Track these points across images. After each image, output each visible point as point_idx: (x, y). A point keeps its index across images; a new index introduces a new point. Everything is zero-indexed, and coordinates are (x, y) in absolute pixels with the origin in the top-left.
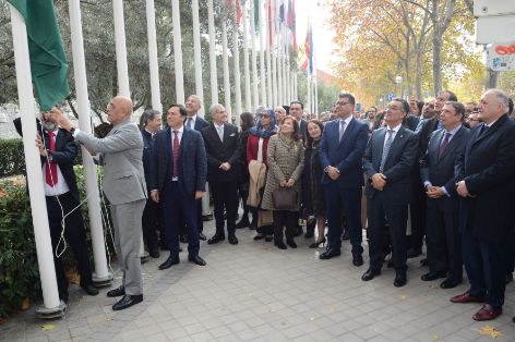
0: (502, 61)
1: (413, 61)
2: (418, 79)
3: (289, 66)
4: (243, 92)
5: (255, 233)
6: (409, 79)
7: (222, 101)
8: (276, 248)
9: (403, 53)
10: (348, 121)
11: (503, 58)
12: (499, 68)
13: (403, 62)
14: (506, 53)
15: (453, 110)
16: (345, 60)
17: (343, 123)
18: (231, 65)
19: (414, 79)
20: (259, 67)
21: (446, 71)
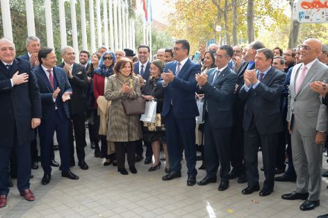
0: (305, 15)
1: (230, 14)
2: (235, 28)
3: (127, 14)
4: (89, 36)
5: (104, 160)
6: (227, 27)
7: (70, 43)
8: (119, 173)
9: (222, 6)
10: (183, 63)
11: (306, 11)
12: (303, 20)
13: (222, 14)
14: (309, 7)
15: (264, 57)
16: (174, 10)
17: (179, 64)
18: (78, 12)
19: (231, 28)
20: (102, 14)
21: (257, 23)
